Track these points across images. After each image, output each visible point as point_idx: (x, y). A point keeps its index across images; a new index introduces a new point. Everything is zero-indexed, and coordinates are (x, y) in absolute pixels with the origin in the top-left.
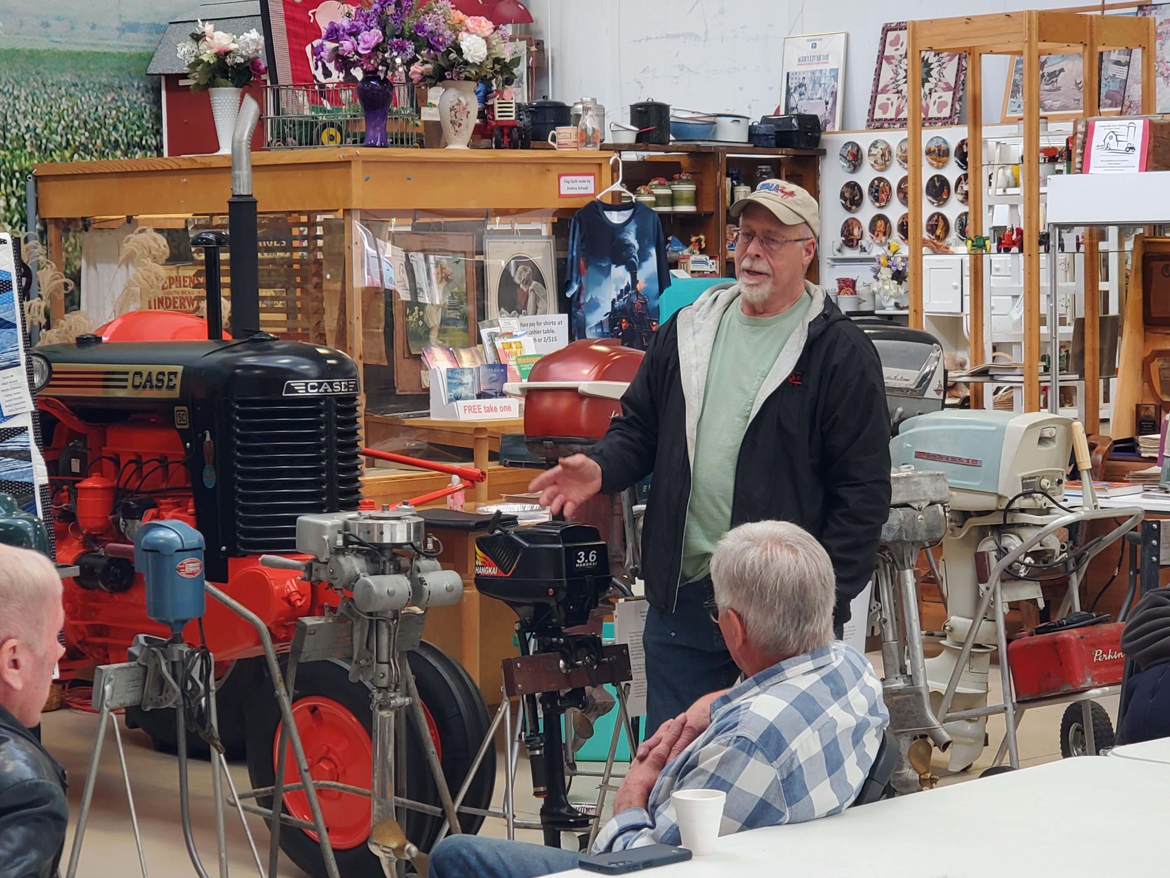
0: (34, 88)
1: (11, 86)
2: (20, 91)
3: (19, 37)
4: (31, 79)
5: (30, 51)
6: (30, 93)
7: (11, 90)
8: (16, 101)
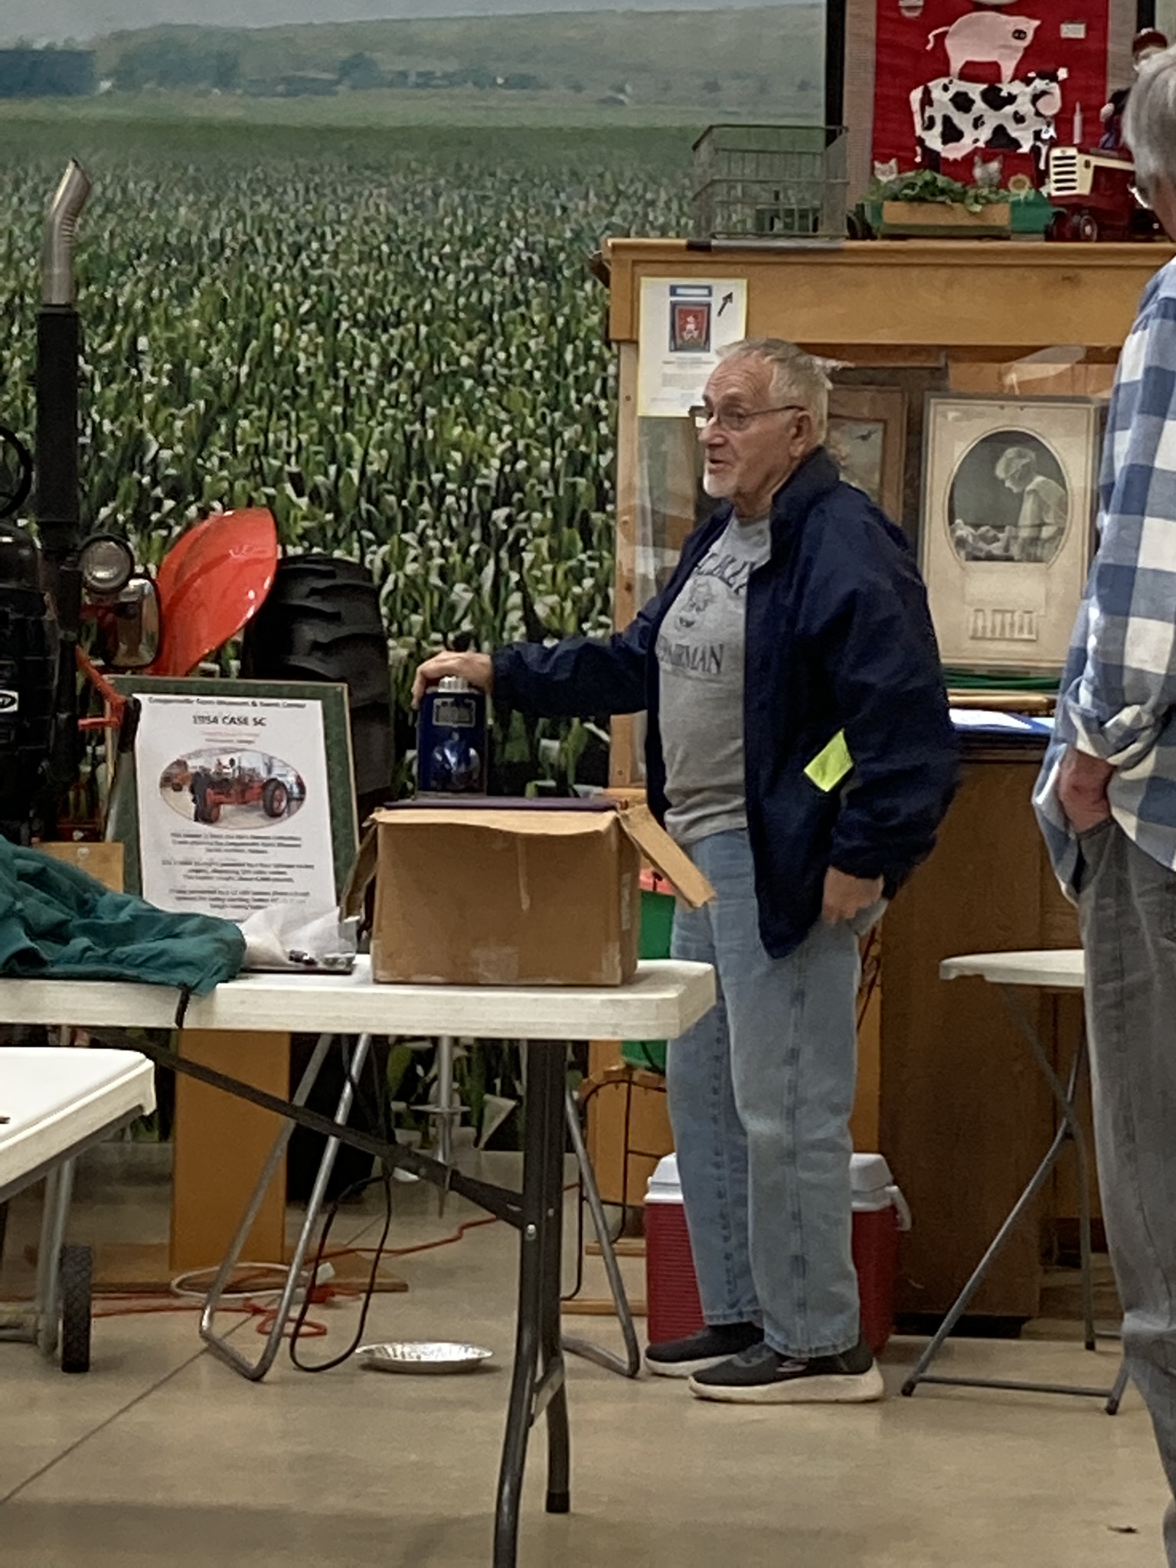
0: (684, 188)
1: (639, 186)
2: (657, 192)
3: (661, 107)
4: (679, 174)
5: (680, 129)
6: (676, 195)
7: (640, 192)
8: (650, 210)
